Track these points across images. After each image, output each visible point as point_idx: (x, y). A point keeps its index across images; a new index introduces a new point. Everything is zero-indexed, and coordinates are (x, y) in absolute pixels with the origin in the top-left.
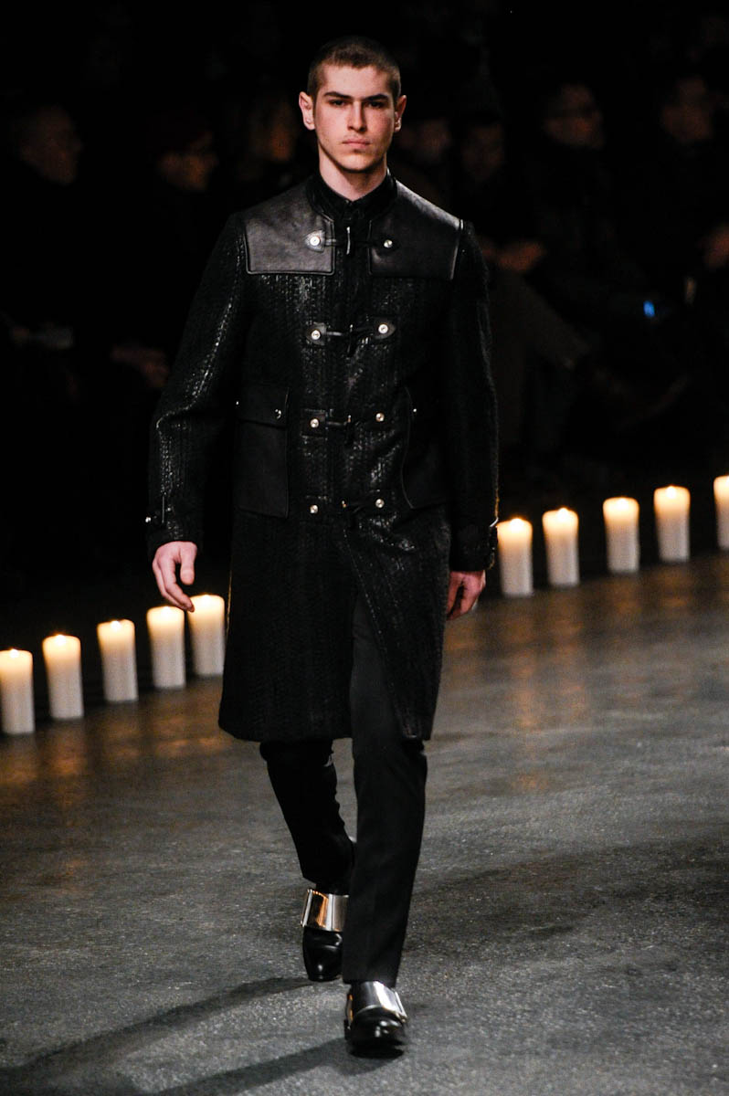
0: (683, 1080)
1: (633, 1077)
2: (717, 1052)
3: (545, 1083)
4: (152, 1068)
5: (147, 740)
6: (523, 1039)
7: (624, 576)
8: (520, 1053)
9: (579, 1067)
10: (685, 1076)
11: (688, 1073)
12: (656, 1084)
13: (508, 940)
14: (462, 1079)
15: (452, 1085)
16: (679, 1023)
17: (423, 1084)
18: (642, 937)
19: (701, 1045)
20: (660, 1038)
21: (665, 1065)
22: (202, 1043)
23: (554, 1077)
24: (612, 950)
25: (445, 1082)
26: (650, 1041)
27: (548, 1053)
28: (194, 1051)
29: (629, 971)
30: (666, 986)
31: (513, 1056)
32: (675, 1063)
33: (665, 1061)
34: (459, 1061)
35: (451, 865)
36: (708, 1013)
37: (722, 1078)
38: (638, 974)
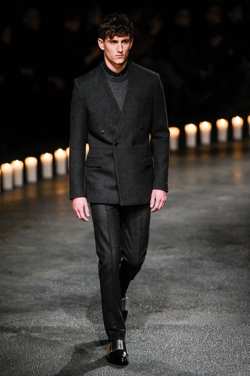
1: (189, 289)
2: (212, 283)
3: (164, 290)
4: (53, 281)
5: (54, 189)
6: (158, 278)
8: (157, 281)
9: (174, 286)
12: (195, 292)
14: (141, 288)
16: (202, 274)
18: (193, 250)
19: (208, 281)
20: (197, 278)
24: (184, 253)
26: (194, 279)
27: (165, 282)
28: (65, 277)
29: (189, 260)
30: (199, 264)
33: (198, 285)
36: (210, 272)
37: (214, 290)
38: (192, 261)
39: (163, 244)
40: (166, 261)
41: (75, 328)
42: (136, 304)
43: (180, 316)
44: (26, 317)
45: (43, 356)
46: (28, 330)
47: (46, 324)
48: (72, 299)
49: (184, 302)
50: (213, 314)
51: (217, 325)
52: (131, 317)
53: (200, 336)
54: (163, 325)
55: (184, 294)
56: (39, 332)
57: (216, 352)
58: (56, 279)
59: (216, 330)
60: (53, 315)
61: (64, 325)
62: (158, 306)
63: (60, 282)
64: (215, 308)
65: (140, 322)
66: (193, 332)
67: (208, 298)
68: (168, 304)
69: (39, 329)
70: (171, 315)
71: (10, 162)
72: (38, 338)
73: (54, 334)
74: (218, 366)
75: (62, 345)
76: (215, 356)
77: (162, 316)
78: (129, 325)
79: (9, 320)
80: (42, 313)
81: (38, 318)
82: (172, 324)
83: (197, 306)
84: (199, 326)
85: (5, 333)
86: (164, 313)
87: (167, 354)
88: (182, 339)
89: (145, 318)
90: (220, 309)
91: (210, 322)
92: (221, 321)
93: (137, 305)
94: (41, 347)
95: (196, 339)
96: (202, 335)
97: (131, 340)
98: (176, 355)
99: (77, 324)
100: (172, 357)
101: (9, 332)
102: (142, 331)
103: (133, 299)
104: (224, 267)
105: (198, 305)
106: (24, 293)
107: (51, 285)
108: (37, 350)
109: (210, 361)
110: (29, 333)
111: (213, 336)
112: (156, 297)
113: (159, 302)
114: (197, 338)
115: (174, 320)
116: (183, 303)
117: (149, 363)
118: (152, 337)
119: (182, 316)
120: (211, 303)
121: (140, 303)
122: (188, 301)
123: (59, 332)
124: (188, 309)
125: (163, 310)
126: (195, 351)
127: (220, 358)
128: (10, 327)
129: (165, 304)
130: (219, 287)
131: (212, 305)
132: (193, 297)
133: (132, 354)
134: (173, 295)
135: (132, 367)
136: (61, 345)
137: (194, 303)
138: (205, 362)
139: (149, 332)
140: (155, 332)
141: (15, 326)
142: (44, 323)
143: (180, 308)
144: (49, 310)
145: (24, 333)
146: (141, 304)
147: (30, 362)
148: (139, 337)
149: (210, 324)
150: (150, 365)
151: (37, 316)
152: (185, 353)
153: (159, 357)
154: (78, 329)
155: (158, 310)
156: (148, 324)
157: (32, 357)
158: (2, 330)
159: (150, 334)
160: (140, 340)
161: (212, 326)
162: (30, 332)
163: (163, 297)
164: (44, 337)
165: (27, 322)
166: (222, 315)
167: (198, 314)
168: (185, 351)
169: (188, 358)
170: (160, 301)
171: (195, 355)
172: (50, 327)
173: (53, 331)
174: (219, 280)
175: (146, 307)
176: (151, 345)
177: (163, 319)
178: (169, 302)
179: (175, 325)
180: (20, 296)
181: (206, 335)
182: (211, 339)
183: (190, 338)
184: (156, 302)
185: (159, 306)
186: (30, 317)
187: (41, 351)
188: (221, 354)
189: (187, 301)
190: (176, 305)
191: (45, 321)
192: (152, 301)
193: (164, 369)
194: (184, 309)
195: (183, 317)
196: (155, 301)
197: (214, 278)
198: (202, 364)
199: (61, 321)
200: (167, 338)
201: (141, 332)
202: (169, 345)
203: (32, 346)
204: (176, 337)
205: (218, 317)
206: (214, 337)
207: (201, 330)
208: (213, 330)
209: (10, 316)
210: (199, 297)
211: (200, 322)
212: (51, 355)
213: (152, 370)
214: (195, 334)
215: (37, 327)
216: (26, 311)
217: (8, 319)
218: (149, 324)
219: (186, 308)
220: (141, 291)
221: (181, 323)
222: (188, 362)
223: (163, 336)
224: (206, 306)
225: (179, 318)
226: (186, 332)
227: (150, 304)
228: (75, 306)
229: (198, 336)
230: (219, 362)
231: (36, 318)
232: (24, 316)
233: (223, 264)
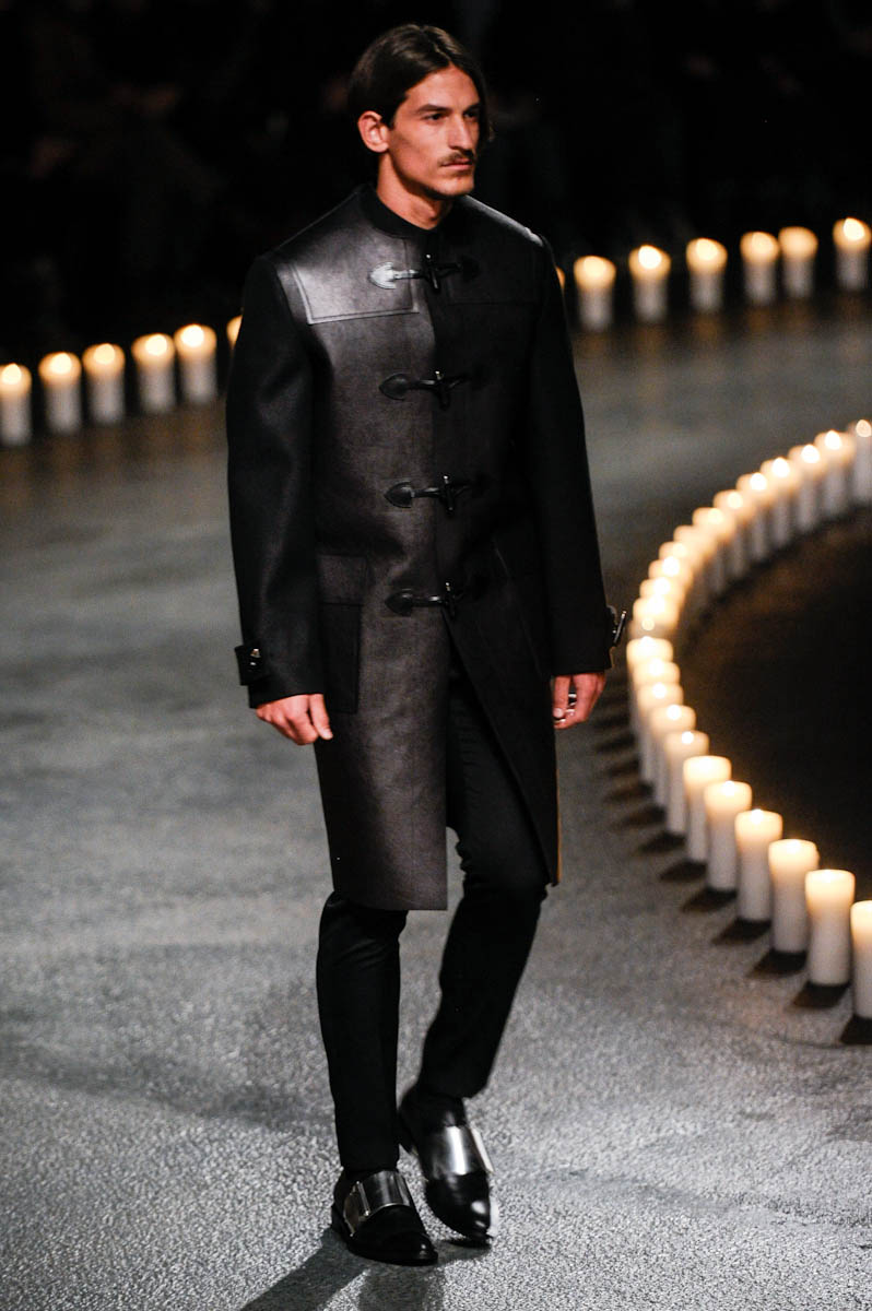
39: (173, 695)
40: (183, 748)
54: (177, 947)
55: (242, 848)
62: (159, 888)
65: (103, 938)
66: (270, 962)
68: (191, 880)
70: (200, 916)
77: (173, 918)
82: (205, 943)
83: (281, 882)
84: (286, 944)
86: (180, 909)
87: (192, 1035)
88: (236, 986)
93: (94, 887)
95: (279, 983)
96: (299, 971)
97: (77, 997)
98: (218, 1037)
100: (205, 1044)
102: (111, 968)
103: (81, 868)
105: (284, 879)
112: (153, 860)
113: (162, 875)
114: (283, 981)
115: (212, 930)
116: (237, 874)
117: (134, 1064)
118: (142, 983)
119: (237, 915)
121: (104, 880)
122: (253, 870)
124: (254, 894)
125: (175, 900)
129: (182, 881)
133: (81, 1042)
135: (81, 1078)
137: (271, 876)
139: (132, 970)
140: (152, 971)
143: (229, 893)
150: (137, 1072)
153: (166, 1044)
155: (161, 901)
156: (130, 943)
159: (137, 978)
167: (285, 907)
177: (176, 927)
178: (194, 875)
179: (213, 943)
184: (153, 878)
185: (163, 890)
189: (250, 870)
190: (216, 880)
193: (182, 1079)
194: (241, 894)
195: (240, 921)
196: (152, 873)
213: (143, 1086)
219: (247, 890)
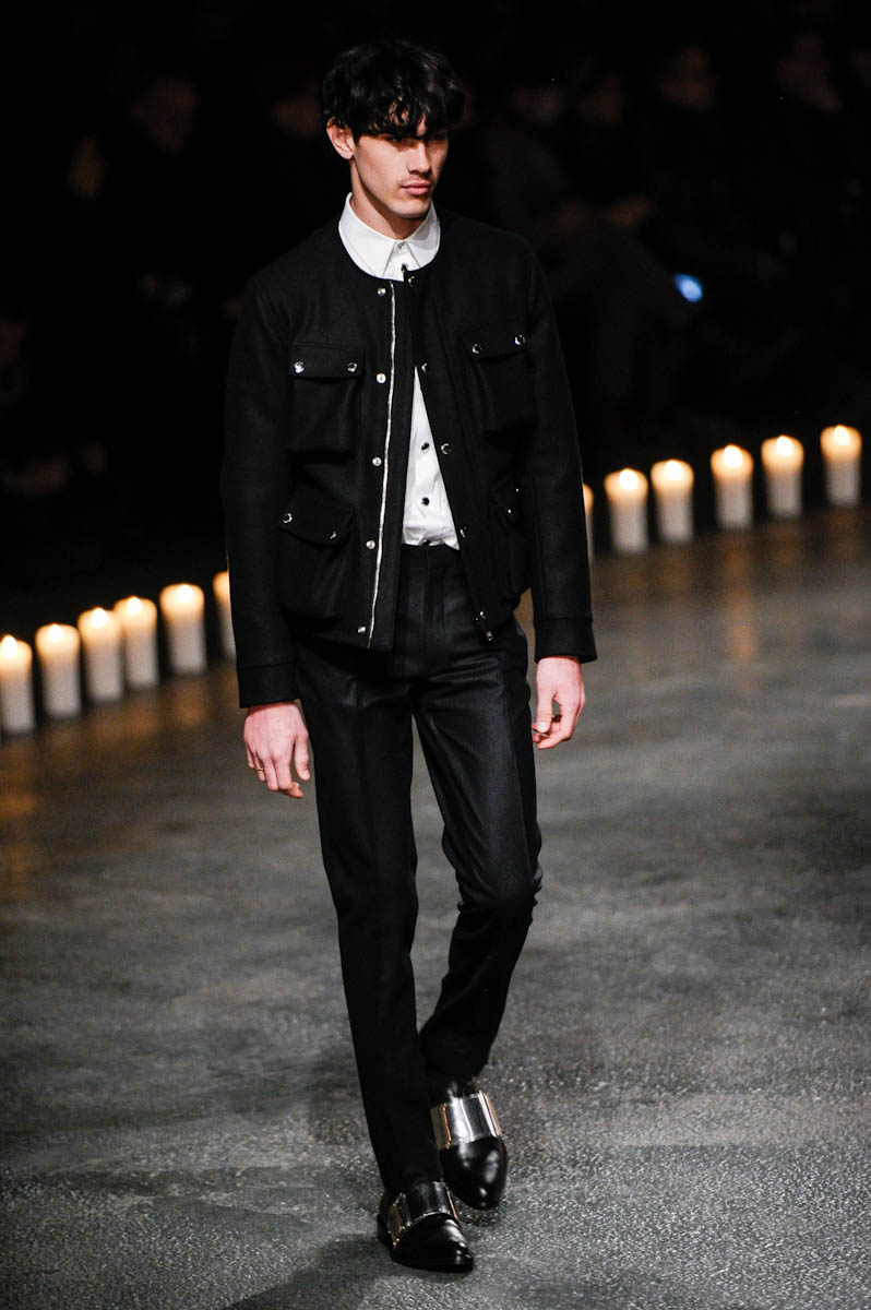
0: (792, 1023)
1: (744, 1021)
2: (825, 996)
4: (273, 1011)
6: (635, 984)
7: (735, 532)
8: (633, 997)
9: (690, 1011)
10: (795, 1020)
11: (798, 1017)
12: (765, 1028)
13: (620, 886)
14: (575, 1022)
15: (565, 1028)
16: (788, 968)
17: (536, 1028)
18: (752, 884)
19: (810, 990)
20: (770, 982)
21: (775, 1009)
22: (322, 988)
23: (667, 1020)
24: (723, 896)
25: (559, 1026)
26: (761, 986)
27: (660, 998)
28: (313, 994)
29: (738, 917)
30: (775, 930)
31: (625, 999)
32: (784, 1007)
33: (775, 1005)
34: (573, 1005)
35: (566, 814)
36: (817, 958)
37: (830, 1021)
38: (749, 920)
39: (649, 867)
40: (662, 924)
41: (352, 1169)
42: (561, 1077)
43: (716, 1113)
44: (182, 1138)
45: (245, 1271)
46: (192, 1184)
47: (255, 1159)
48: (342, 1068)
49: (727, 1065)
50: (832, 1103)
51: (847, 1139)
52: (547, 1125)
53: (787, 1182)
54: (658, 1149)
55: (729, 1038)
56: (231, 1188)
57: (846, 1235)
58: (282, 1003)
59: (844, 1160)
60: (277, 1128)
61: (314, 1159)
62: (637, 1081)
63: (298, 1014)
64: (835, 1083)
65: (577, 1140)
66: (763, 1168)
67: (812, 1049)
68: (672, 1075)
69: (228, 1178)
70: (684, 1113)
71: (109, 605)
72: (229, 1209)
73: (282, 1193)
74: (852, 1284)
75: (310, 1229)
76: (841, 1249)
77: (655, 1117)
78: (540, 1153)
79: (127, 1150)
80: (237, 1121)
81: (226, 1141)
82: (690, 1144)
83: (773, 1077)
84: (782, 1146)
85: (114, 1197)
86: (662, 1105)
87: (676, 1248)
88: (725, 1193)
89: (596, 1126)
90: (853, 1084)
91: (821, 1132)
92: (859, 1126)
93: (566, 1083)
94: (237, 1238)
95: (773, 1191)
96: (795, 1177)
97: (548, 1202)
98: (705, 1251)
99: (358, 1157)
100: (691, 1259)
101: (126, 1191)
102: (585, 1171)
103: (551, 1062)
104: (864, 940)
105: (776, 1073)
106: (172, 1056)
107: (266, 1023)
108: (225, 1251)
109: (827, 1265)
110: (195, 1194)
111: (832, 1179)
112: (632, 1051)
113: (640, 1067)
114: (778, 1189)
115: (696, 1130)
116: (726, 1068)
117: (613, 1281)
118: (621, 1190)
119: (724, 1114)
120: (823, 1067)
121: (577, 1076)
122: (741, 1062)
123: (300, 1186)
124: (743, 1089)
125: (657, 1095)
126: (773, 1233)
127: (858, 1257)
128: (128, 1175)
129: (663, 1077)
130: (847, 1009)
131: (825, 1073)
132: (759, 1046)
133: (553, 1253)
134: (689, 1043)
135: (554, 1296)
136: (306, 1231)
137: (763, 1069)
138: (807, 1272)
139: (608, 1173)
140: (630, 1175)
141: (145, 1170)
142: (245, 1157)
143: (716, 1088)
144: (261, 1109)
145: (177, 1194)
146: (579, 1079)
147: (201, 1291)
148: (575, 1192)
149: (823, 1139)
150: (616, 1288)
151: (220, 1133)
152: (738, 1244)
153: (647, 1257)
154: (365, 1172)
155: (640, 1096)
156: (606, 1145)
157: (207, 1275)
158: (102, 1185)
159: (613, 1182)
160: (579, 1203)
161: (830, 1144)
162: (198, 1190)
163: (656, 1049)
164: (248, 1205)
165: (186, 1156)
166: (861, 1105)
167: (778, 1104)
168: (737, 1234)
169: (750, 1259)
170: (644, 1065)
171: (773, 1247)
172: (269, 1168)
173: (277, 1182)
174: (847, 983)
175: (596, 1089)
176: (618, 1219)
177: (656, 1126)
178: (675, 1068)
179: (698, 1145)
180: (161, 1065)
181: (809, 1178)
182: (826, 1190)
183: (753, 1191)
184: (630, 1070)
185: (642, 1084)
186: (198, 1138)
187: (238, 1253)
188: (865, 1240)
189: (738, 1062)
190: (701, 1075)
191: (248, 1147)
192: (617, 1067)
193: (665, 1299)
194: (729, 1090)
195: (728, 1118)
196: (629, 1064)
197: (831, 979)
198: (797, 1277)
199: (306, 1149)
200: (674, 1193)
201: (582, 1174)
202: (681, 1218)
203: (207, 1235)
204: (704, 1187)
205: (848, 1113)
206: (838, 1182)
207: (790, 1161)
208: (832, 1157)
209: (129, 1138)
210: (780, 1045)
211: (785, 1132)
212: (274, 1266)
214: (771, 1176)
215: (222, 1171)
216: (182, 1117)
217: (118, 1146)
218: (610, 1147)
219: (736, 1085)
220: (578, 1032)
221: (720, 1137)
222: (749, 1272)
223: (660, 1186)
224: (807, 1077)
225: (713, 1120)
226: (739, 1168)
227: (611, 1077)
228: (349, 1094)
229: (781, 1180)
230: (855, 1270)
231: (219, 1140)
232: (175, 1136)
233: (859, 927)
